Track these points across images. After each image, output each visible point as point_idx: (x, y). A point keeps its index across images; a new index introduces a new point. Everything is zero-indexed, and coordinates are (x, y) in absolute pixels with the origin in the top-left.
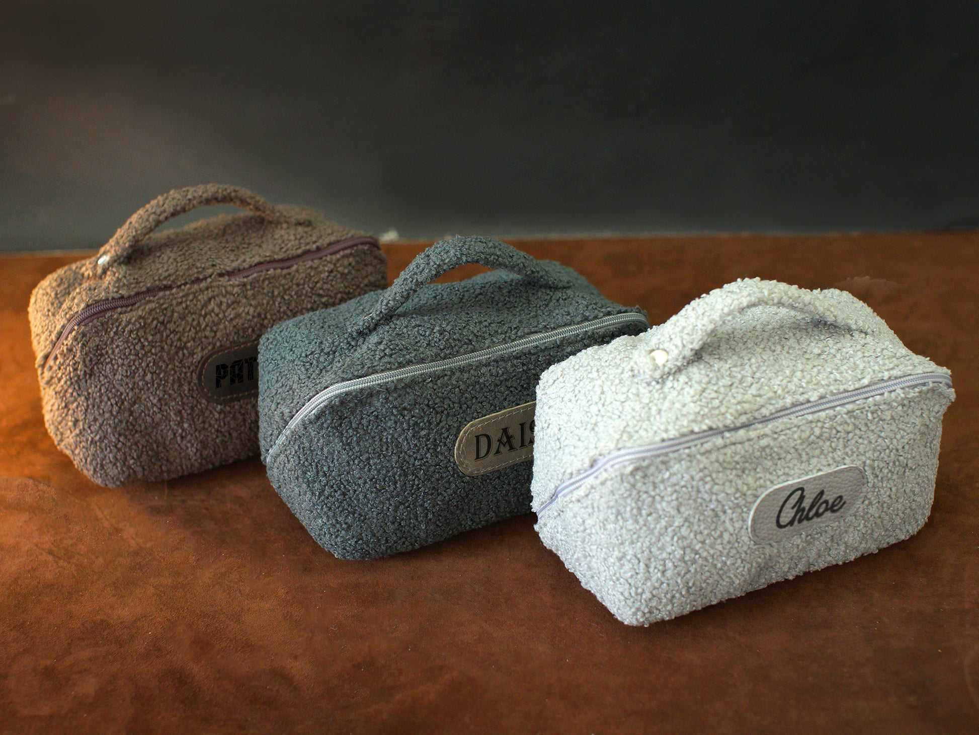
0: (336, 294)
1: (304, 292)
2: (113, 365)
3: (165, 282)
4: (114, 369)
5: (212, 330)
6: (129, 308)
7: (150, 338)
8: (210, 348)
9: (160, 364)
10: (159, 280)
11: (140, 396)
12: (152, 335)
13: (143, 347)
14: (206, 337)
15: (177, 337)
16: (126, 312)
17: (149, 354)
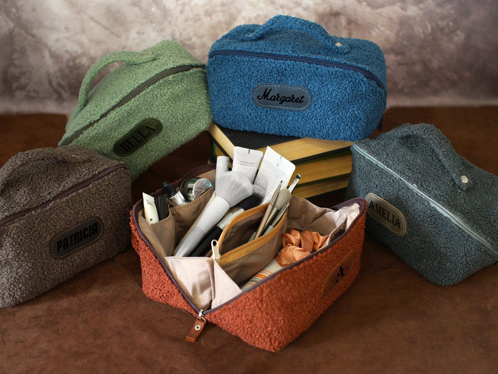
0: (111, 196)
1: (96, 197)
2: (6, 251)
3: (26, 207)
4: (7, 253)
5: (54, 226)
6: (12, 222)
7: (24, 235)
8: (54, 234)
9: (31, 246)
10: (23, 206)
11: (22, 264)
12: (25, 234)
13: (21, 240)
14: (51, 229)
15: (38, 233)
16: (11, 224)
17: (25, 243)
